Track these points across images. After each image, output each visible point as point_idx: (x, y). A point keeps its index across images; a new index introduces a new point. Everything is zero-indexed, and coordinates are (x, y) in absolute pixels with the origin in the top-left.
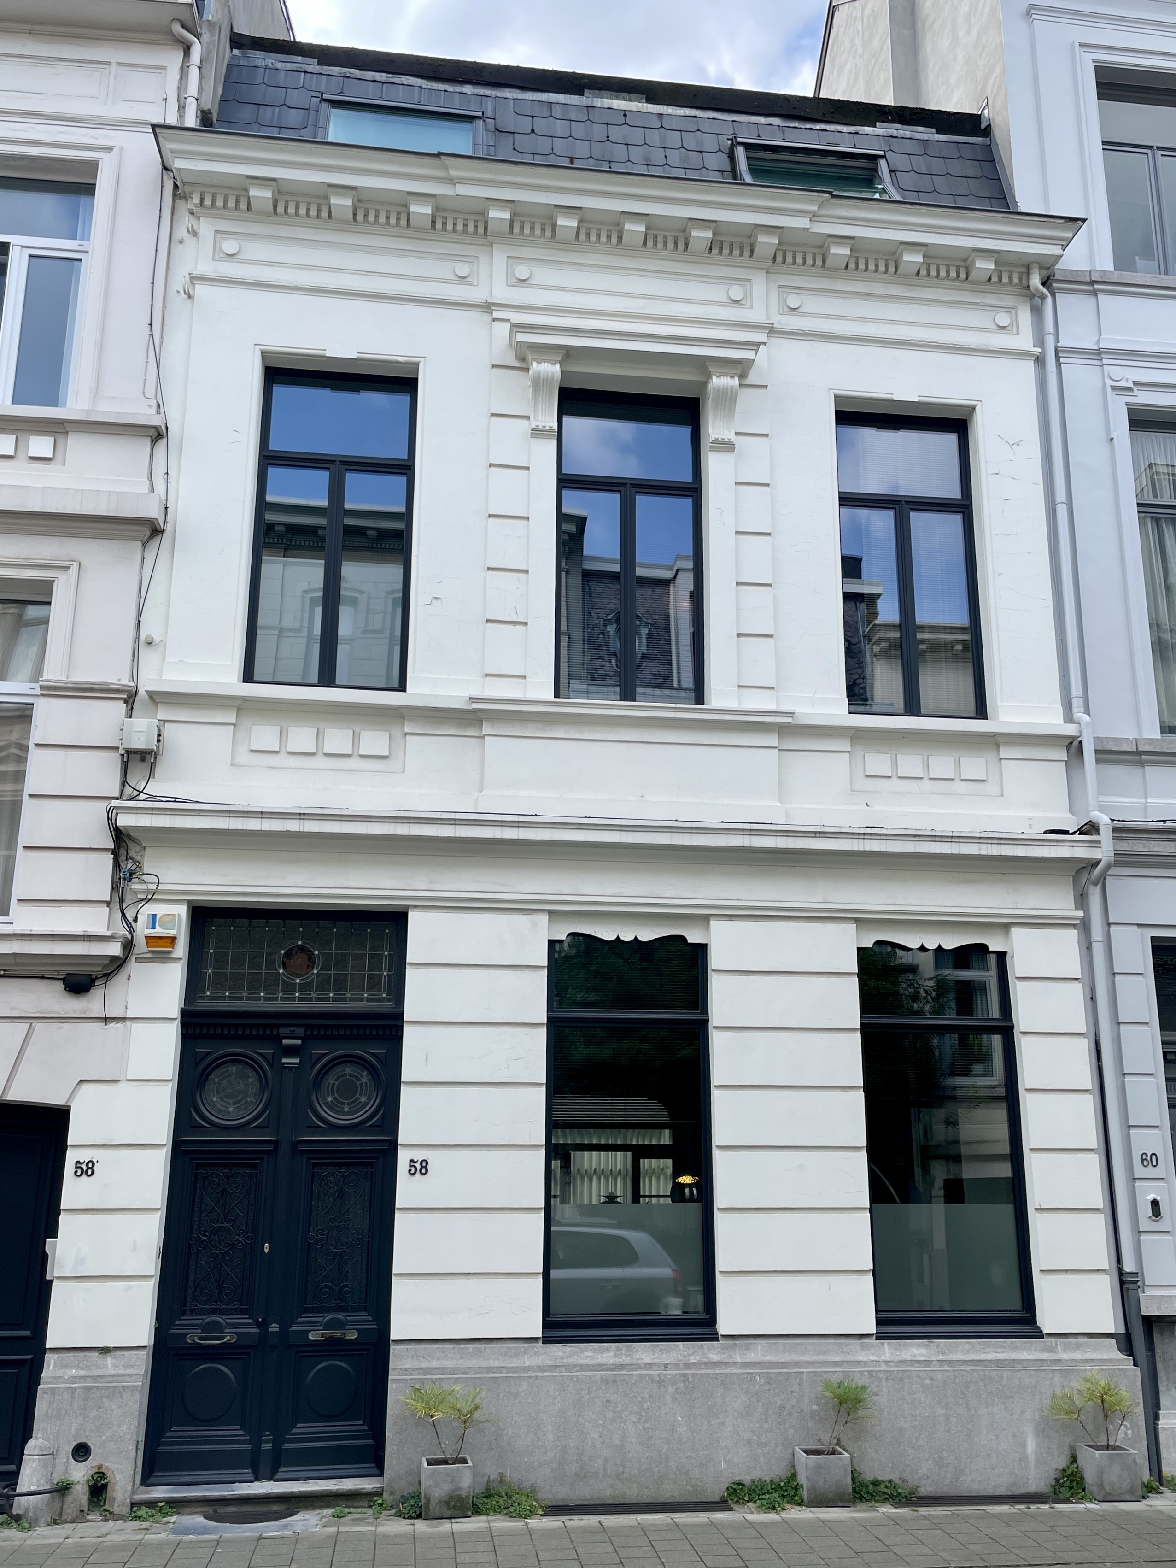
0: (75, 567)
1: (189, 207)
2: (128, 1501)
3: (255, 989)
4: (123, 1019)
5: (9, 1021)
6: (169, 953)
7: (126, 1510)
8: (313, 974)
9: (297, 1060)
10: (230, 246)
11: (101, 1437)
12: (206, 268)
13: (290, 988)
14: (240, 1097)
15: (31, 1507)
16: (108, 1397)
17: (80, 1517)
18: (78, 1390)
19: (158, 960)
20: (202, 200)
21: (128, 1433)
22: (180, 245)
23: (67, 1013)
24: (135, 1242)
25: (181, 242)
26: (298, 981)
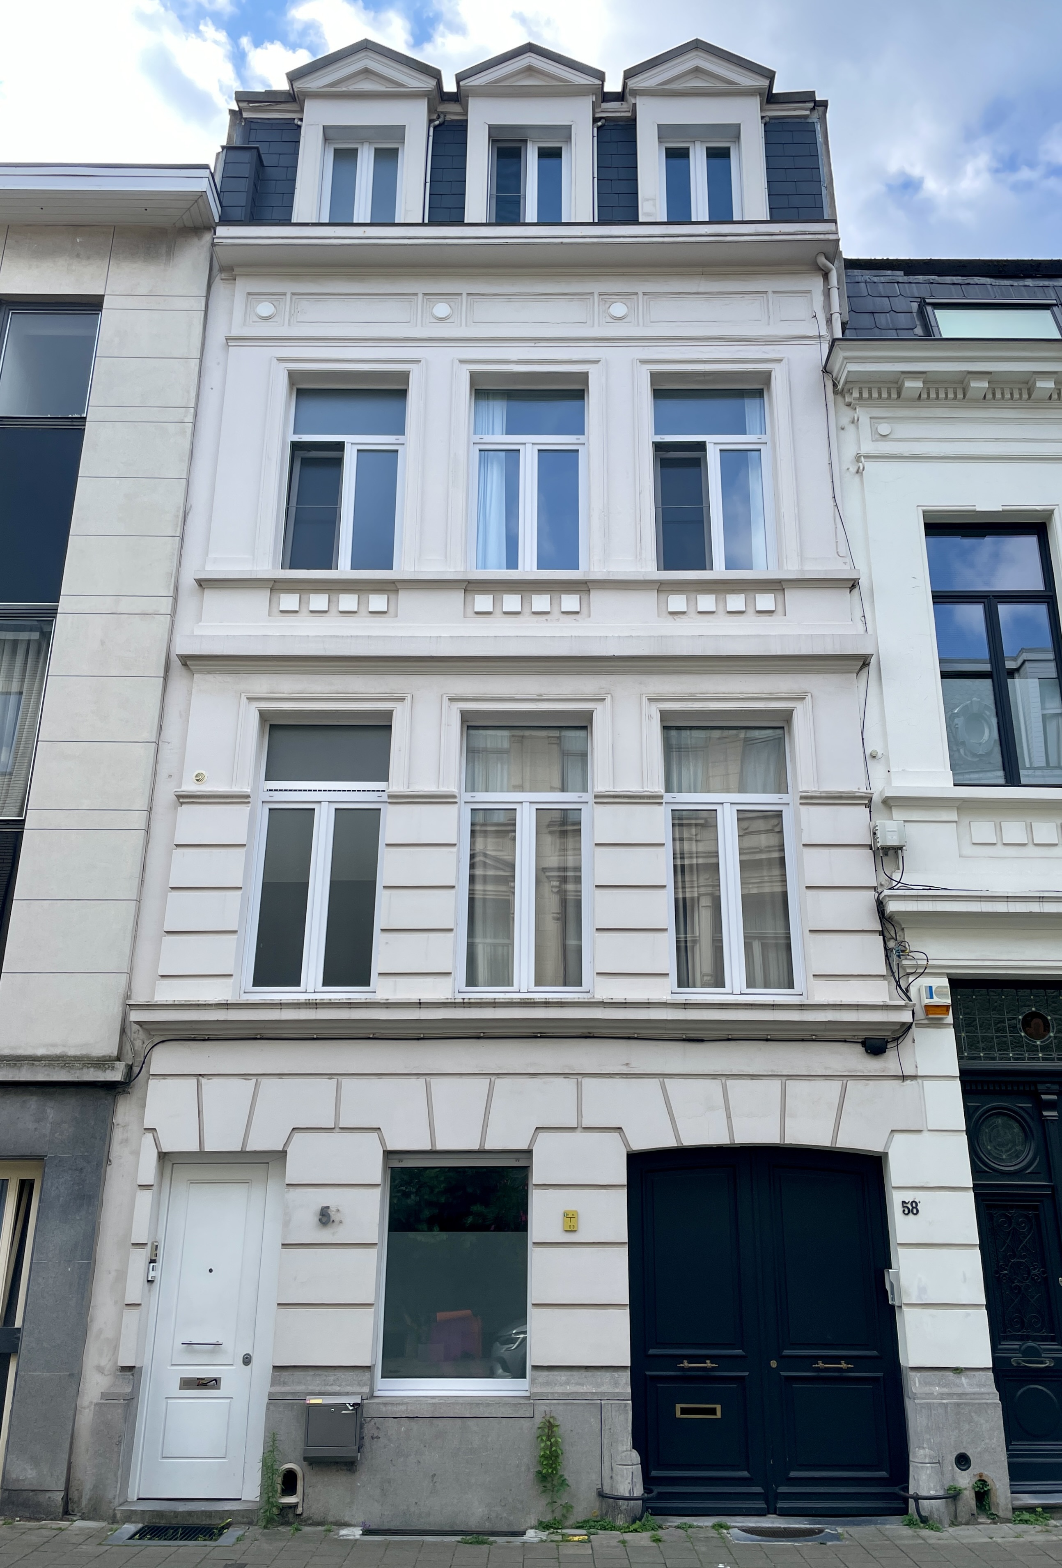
0: (809, 699)
1: (847, 400)
2: (1010, 1507)
3: (1004, 1050)
4: (914, 1077)
5: (824, 1078)
6: (942, 1019)
7: (1009, 1515)
8: (1050, 1037)
9: (1055, 1113)
10: (884, 429)
11: (976, 1448)
12: (868, 447)
13: (1034, 1049)
14: (1010, 1146)
15: (934, 1509)
16: (976, 1413)
17: (972, 1521)
18: (950, 1406)
19: (932, 1025)
20: (861, 393)
21: (999, 1446)
22: (842, 431)
23: (870, 1071)
24: (964, 1275)
25: (843, 429)
26: (1038, 1043)
